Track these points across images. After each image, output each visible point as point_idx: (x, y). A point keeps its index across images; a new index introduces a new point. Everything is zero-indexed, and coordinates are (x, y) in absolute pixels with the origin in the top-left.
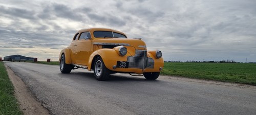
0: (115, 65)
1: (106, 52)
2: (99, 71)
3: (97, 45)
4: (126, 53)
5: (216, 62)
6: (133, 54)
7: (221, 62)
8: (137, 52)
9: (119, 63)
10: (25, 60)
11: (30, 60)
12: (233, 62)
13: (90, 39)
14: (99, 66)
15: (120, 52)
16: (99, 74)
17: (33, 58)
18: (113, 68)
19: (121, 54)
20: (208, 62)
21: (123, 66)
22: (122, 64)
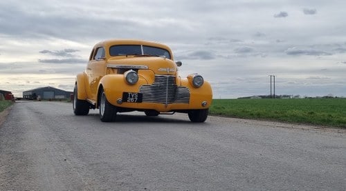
0: (120, 99)
3: (112, 68)
6: (151, 82)
8: (156, 79)
9: (126, 96)
10: (62, 97)
13: (104, 59)
18: (118, 102)
21: (132, 99)
22: (131, 97)
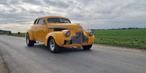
0: (63, 43)
1: (57, 34)
2: (53, 47)
3: (51, 28)
4: (70, 35)
5: (126, 29)
6: (75, 35)
7: (129, 29)
8: (77, 33)
9: (65, 42)
10: (3, 32)
11: (6, 32)
12: (136, 28)
13: (46, 24)
14: (53, 43)
15: (66, 34)
16: (52, 49)
17: (8, 31)
18: (62, 45)
19: (66, 35)
20: (122, 29)
21: (68, 43)
22: (68, 42)
